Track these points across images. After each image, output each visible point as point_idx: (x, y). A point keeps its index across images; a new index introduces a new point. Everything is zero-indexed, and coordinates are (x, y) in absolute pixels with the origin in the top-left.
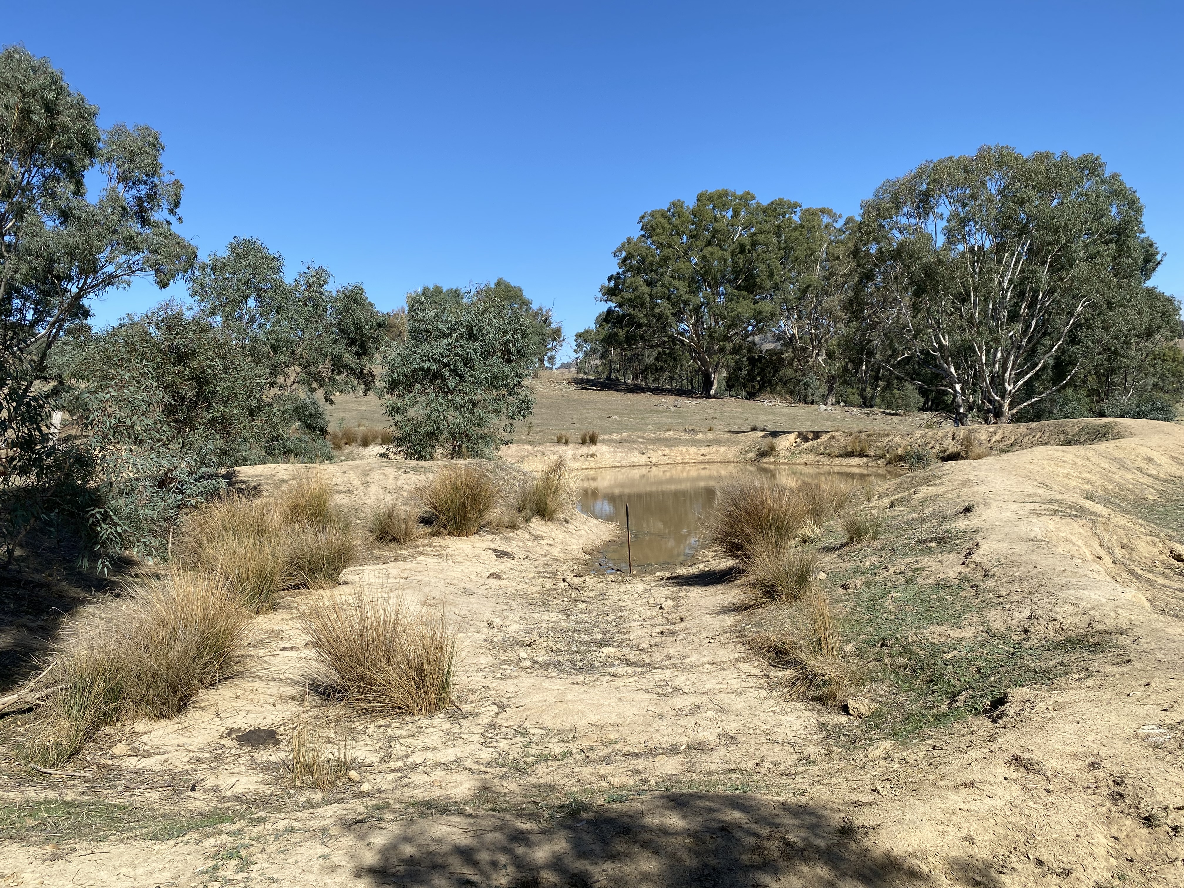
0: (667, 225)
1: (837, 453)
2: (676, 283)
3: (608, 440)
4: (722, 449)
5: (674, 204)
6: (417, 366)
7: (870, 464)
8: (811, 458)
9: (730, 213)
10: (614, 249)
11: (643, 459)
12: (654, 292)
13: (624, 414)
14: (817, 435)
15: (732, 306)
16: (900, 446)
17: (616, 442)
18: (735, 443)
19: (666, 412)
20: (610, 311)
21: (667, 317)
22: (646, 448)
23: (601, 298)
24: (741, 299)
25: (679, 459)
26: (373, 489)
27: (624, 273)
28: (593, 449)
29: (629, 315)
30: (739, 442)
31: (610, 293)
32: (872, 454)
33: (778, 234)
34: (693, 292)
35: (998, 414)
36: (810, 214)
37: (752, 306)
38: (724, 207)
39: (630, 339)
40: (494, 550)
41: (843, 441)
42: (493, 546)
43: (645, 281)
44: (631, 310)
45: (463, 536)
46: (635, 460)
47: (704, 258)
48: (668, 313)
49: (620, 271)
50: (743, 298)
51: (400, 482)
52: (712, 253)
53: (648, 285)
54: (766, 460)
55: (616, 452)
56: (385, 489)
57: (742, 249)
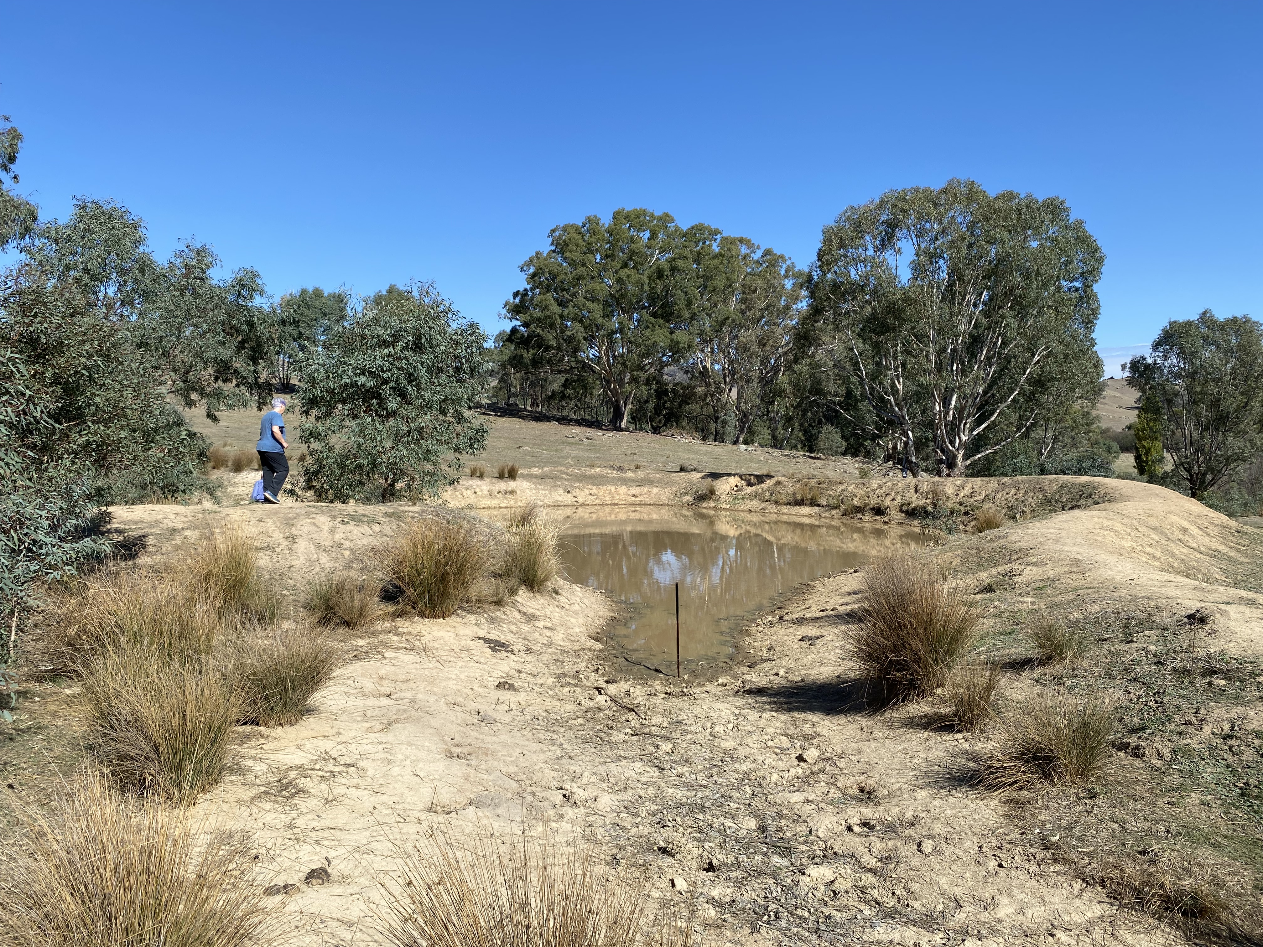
0: (580, 242)
1: (785, 500)
2: (589, 305)
3: (528, 475)
4: (655, 490)
5: (589, 220)
6: (348, 381)
7: (823, 515)
8: (756, 504)
9: (647, 234)
10: (521, 263)
11: (568, 499)
12: (565, 313)
13: (534, 445)
14: (760, 479)
15: (647, 334)
16: (856, 496)
17: (536, 477)
18: (668, 484)
19: (580, 444)
20: (514, 330)
21: (579, 342)
22: (572, 486)
23: (505, 315)
24: (657, 327)
25: (608, 499)
26: (302, 545)
27: (532, 289)
28: (512, 485)
29: (538, 335)
30: (674, 483)
31: (516, 310)
32: (825, 503)
33: (697, 261)
34: (608, 316)
35: (951, 465)
36: (728, 242)
37: (669, 335)
38: (641, 228)
39: (536, 362)
40: (486, 640)
41: (790, 488)
42: (482, 634)
43: (556, 300)
44: (539, 331)
45: (439, 618)
46: (560, 499)
47: (619, 281)
48: (580, 336)
49: (528, 287)
50: (659, 326)
51: (337, 537)
52: (629, 276)
53: (559, 305)
54: (705, 504)
55: (538, 489)
56: (318, 546)
57: (660, 274)
